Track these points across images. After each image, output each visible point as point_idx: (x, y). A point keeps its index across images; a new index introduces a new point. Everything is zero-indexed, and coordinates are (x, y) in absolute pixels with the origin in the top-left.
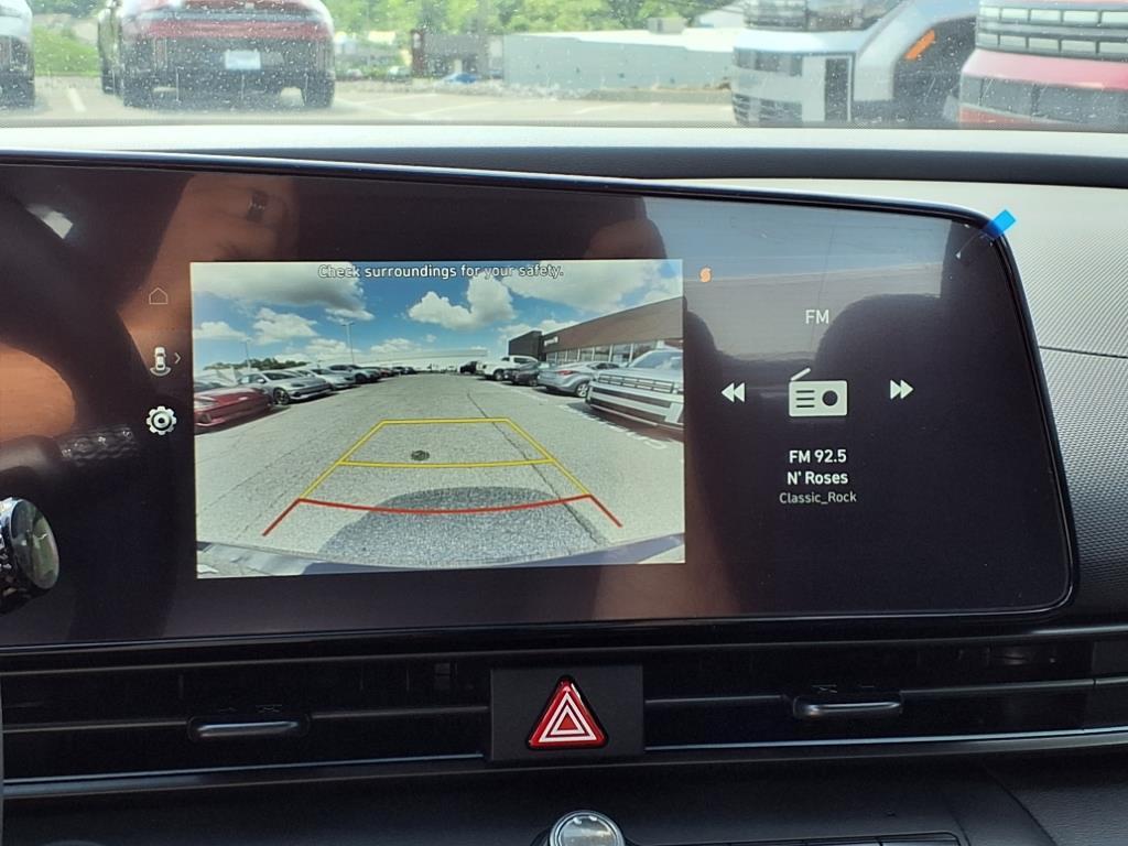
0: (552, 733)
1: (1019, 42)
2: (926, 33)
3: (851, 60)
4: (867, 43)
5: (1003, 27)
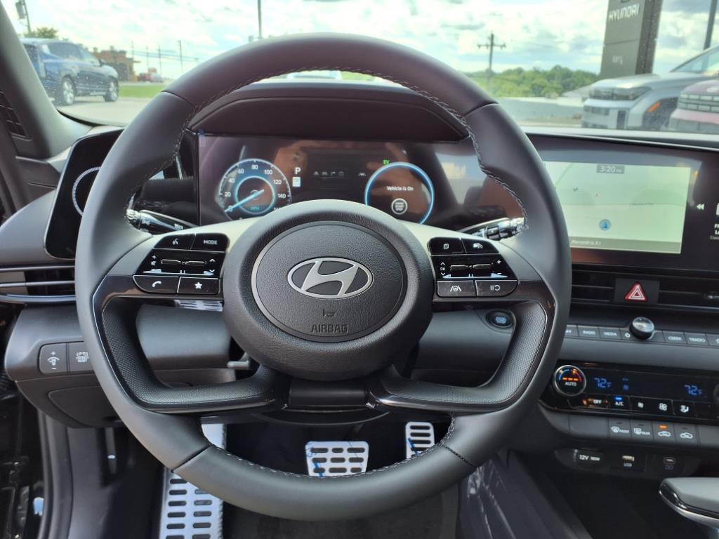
0: (632, 296)
1: (695, 107)
2: (656, 103)
3: (627, 111)
4: (634, 106)
5: (689, 101)
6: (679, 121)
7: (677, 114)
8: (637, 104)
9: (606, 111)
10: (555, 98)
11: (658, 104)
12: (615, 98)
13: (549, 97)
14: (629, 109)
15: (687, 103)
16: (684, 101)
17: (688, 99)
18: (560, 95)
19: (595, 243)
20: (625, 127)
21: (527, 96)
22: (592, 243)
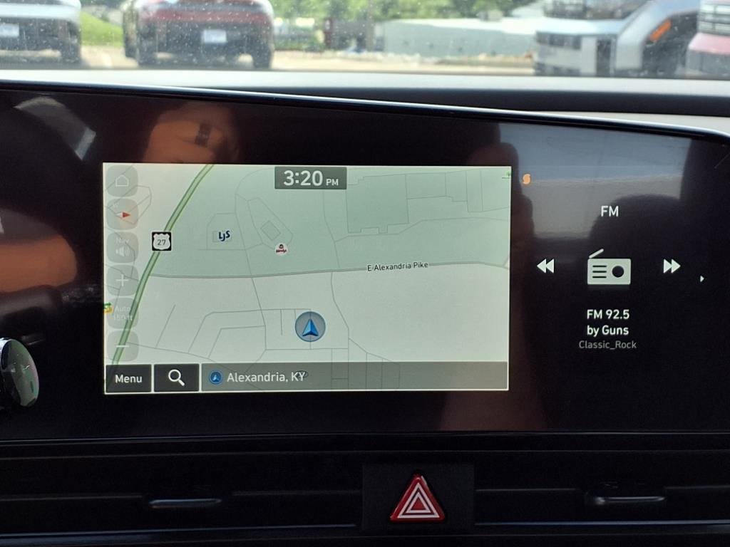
0: (407, 512)
2: (664, 23)
3: (614, 40)
4: (625, 29)
5: (718, 19)
6: (703, 56)
7: (698, 43)
8: (628, 25)
9: (576, 42)
10: (497, 20)
11: (668, 25)
12: (588, 15)
13: (486, 18)
14: (616, 36)
15: (714, 23)
16: (709, 18)
17: (715, 14)
18: (507, 13)
19: (288, 377)
20: (612, 71)
21: (446, 17)
22: (283, 378)
